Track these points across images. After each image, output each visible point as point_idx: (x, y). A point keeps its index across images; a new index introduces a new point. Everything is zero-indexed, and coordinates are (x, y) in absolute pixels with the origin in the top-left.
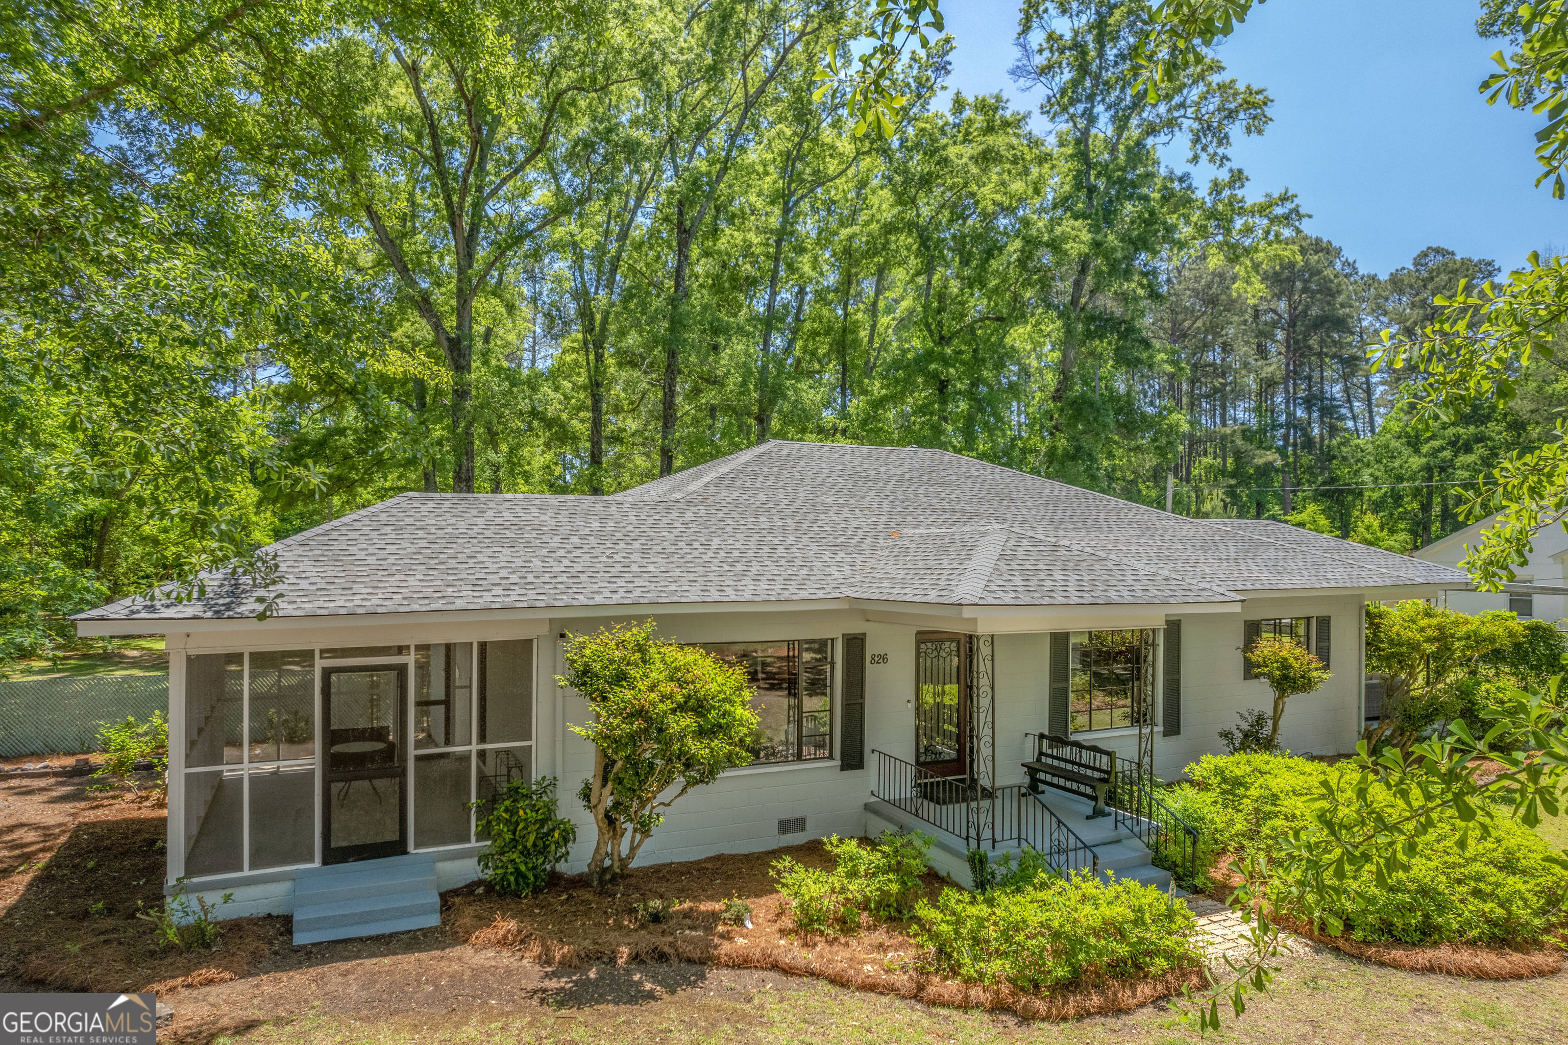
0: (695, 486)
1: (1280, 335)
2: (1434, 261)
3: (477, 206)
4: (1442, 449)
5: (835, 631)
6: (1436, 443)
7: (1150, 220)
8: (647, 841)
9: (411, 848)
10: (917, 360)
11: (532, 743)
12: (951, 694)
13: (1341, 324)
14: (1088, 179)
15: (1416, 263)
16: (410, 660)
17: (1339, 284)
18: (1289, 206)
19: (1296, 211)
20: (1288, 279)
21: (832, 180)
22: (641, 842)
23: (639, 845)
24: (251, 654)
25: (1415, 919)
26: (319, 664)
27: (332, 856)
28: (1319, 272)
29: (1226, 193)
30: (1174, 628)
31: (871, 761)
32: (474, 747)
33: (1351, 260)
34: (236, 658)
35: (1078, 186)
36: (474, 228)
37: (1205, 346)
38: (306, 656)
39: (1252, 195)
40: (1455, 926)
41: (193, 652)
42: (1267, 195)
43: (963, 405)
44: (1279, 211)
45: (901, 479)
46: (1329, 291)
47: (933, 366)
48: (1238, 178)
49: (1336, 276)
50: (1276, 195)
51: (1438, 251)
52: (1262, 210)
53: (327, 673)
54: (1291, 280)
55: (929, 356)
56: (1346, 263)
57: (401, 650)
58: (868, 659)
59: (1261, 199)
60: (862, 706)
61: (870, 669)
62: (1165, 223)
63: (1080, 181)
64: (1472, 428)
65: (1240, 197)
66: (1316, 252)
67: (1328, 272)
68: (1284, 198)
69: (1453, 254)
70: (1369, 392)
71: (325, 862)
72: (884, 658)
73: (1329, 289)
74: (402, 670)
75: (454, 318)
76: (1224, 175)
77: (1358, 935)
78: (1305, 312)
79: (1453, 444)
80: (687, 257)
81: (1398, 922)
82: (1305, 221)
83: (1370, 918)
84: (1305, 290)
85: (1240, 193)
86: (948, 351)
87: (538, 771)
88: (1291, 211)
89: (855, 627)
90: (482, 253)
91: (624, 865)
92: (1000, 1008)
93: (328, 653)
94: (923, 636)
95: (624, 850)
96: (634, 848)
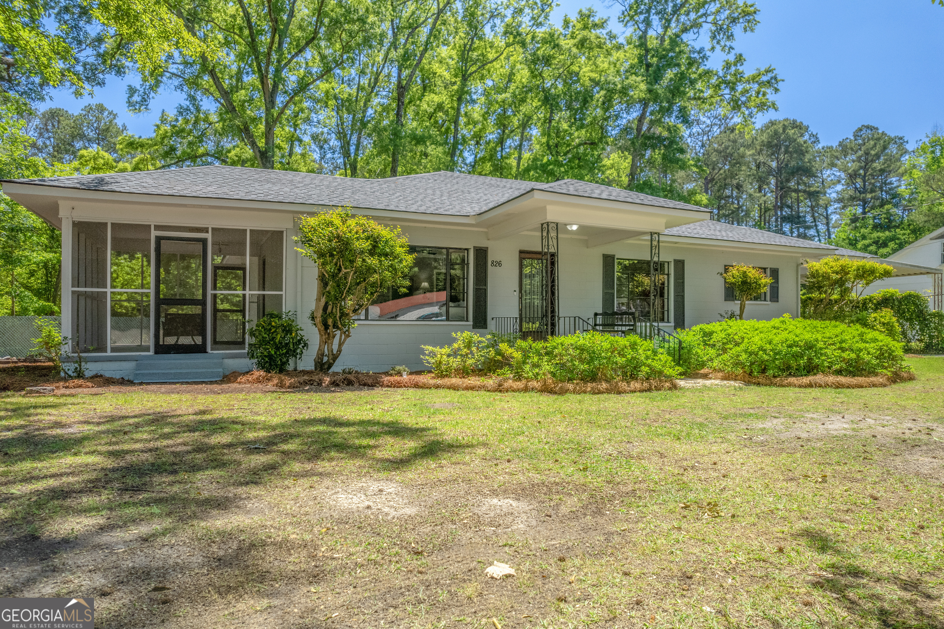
1: (773, 181)
2: (866, 133)
3: (278, 71)
4: (870, 245)
5: (469, 244)
6: (867, 242)
7: (682, 76)
8: (348, 339)
9: (209, 349)
11: (283, 293)
13: (808, 172)
14: (646, 59)
15: (855, 136)
16: (209, 236)
17: (807, 147)
18: (770, 75)
19: (775, 78)
20: (776, 145)
21: (491, 62)
22: (345, 340)
23: (343, 343)
24: (112, 224)
25: (802, 362)
26: (154, 234)
27: (160, 349)
28: (795, 140)
29: (733, 69)
30: (680, 265)
31: (491, 324)
32: (248, 292)
33: (814, 133)
35: (641, 62)
36: (275, 86)
37: (725, 186)
38: (147, 228)
39: (748, 70)
40: (826, 364)
41: (77, 219)
42: (757, 69)
44: (765, 78)
46: (801, 152)
48: (740, 59)
49: (805, 142)
50: (763, 70)
51: (868, 127)
52: (753, 79)
53: (159, 239)
54: (778, 146)
56: (812, 135)
57: (206, 230)
58: (489, 263)
59: (754, 72)
60: (486, 290)
61: (491, 269)
62: (690, 78)
63: (641, 59)
64: (887, 233)
65: (741, 70)
66: (793, 128)
67: (801, 140)
68: (768, 71)
69: (877, 129)
70: (827, 218)
71: (156, 352)
72: (499, 264)
73: (802, 150)
74: (204, 241)
75: (263, 140)
76: (731, 58)
77: (770, 372)
78: (787, 165)
79: (876, 243)
80: (403, 103)
81: (793, 363)
82: (780, 83)
83: (777, 362)
84: (786, 152)
85: (741, 69)
87: (287, 306)
88: (772, 78)
89: (482, 244)
90: (280, 100)
91: (335, 358)
92: (546, 390)
93: (157, 228)
94: (524, 255)
95: (335, 347)
96: (341, 344)
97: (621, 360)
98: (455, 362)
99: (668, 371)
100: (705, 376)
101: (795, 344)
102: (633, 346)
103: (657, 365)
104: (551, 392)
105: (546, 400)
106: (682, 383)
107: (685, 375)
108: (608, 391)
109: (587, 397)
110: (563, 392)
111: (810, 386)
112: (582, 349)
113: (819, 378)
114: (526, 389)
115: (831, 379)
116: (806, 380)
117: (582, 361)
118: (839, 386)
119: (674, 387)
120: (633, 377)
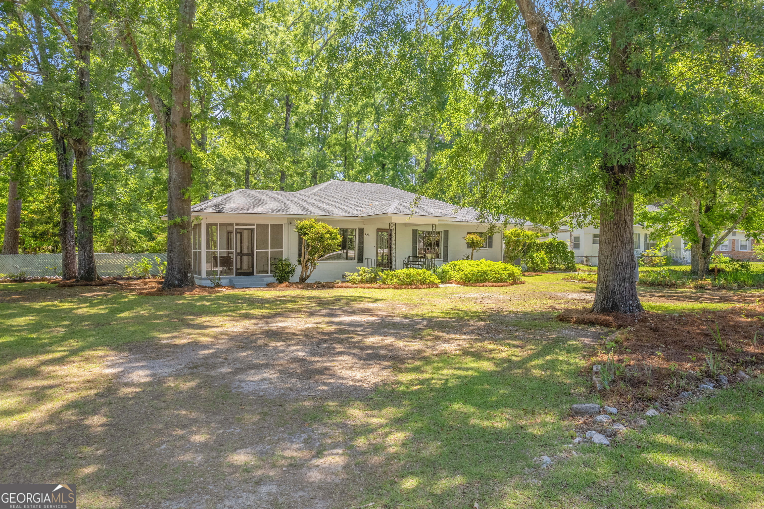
0: (314, 191)
5: (356, 226)
8: (315, 269)
9: (255, 274)
10: (375, 156)
11: (283, 250)
12: (386, 251)
16: (255, 227)
23: (313, 270)
24: (220, 223)
25: (482, 278)
26: (235, 227)
27: (238, 274)
30: (446, 232)
31: (365, 261)
32: (270, 250)
34: (216, 225)
38: (231, 225)
40: (490, 279)
41: (207, 222)
43: (391, 173)
45: (371, 192)
47: (381, 159)
53: (236, 229)
55: (379, 155)
57: (254, 225)
58: (364, 235)
60: (363, 246)
61: (365, 237)
71: (236, 275)
72: (368, 235)
74: (252, 230)
77: (471, 282)
81: (479, 278)
83: (474, 278)
86: (386, 154)
87: (285, 256)
89: (361, 226)
91: (308, 277)
92: (395, 288)
93: (237, 224)
94: (379, 230)
95: (308, 273)
96: (311, 273)
97: (420, 278)
98: (359, 278)
99: (436, 282)
100: (451, 283)
101: (480, 272)
102: (424, 273)
103: (432, 279)
104: (397, 289)
105: (396, 291)
106: (440, 286)
107: (442, 283)
108: (416, 288)
109: (409, 290)
110: (401, 288)
111: (483, 286)
112: (407, 274)
113: (487, 284)
114: (389, 288)
115: (491, 284)
116: (482, 284)
117: (407, 278)
118: (493, 286)
119: (437, 287)
120: (424, 284)
